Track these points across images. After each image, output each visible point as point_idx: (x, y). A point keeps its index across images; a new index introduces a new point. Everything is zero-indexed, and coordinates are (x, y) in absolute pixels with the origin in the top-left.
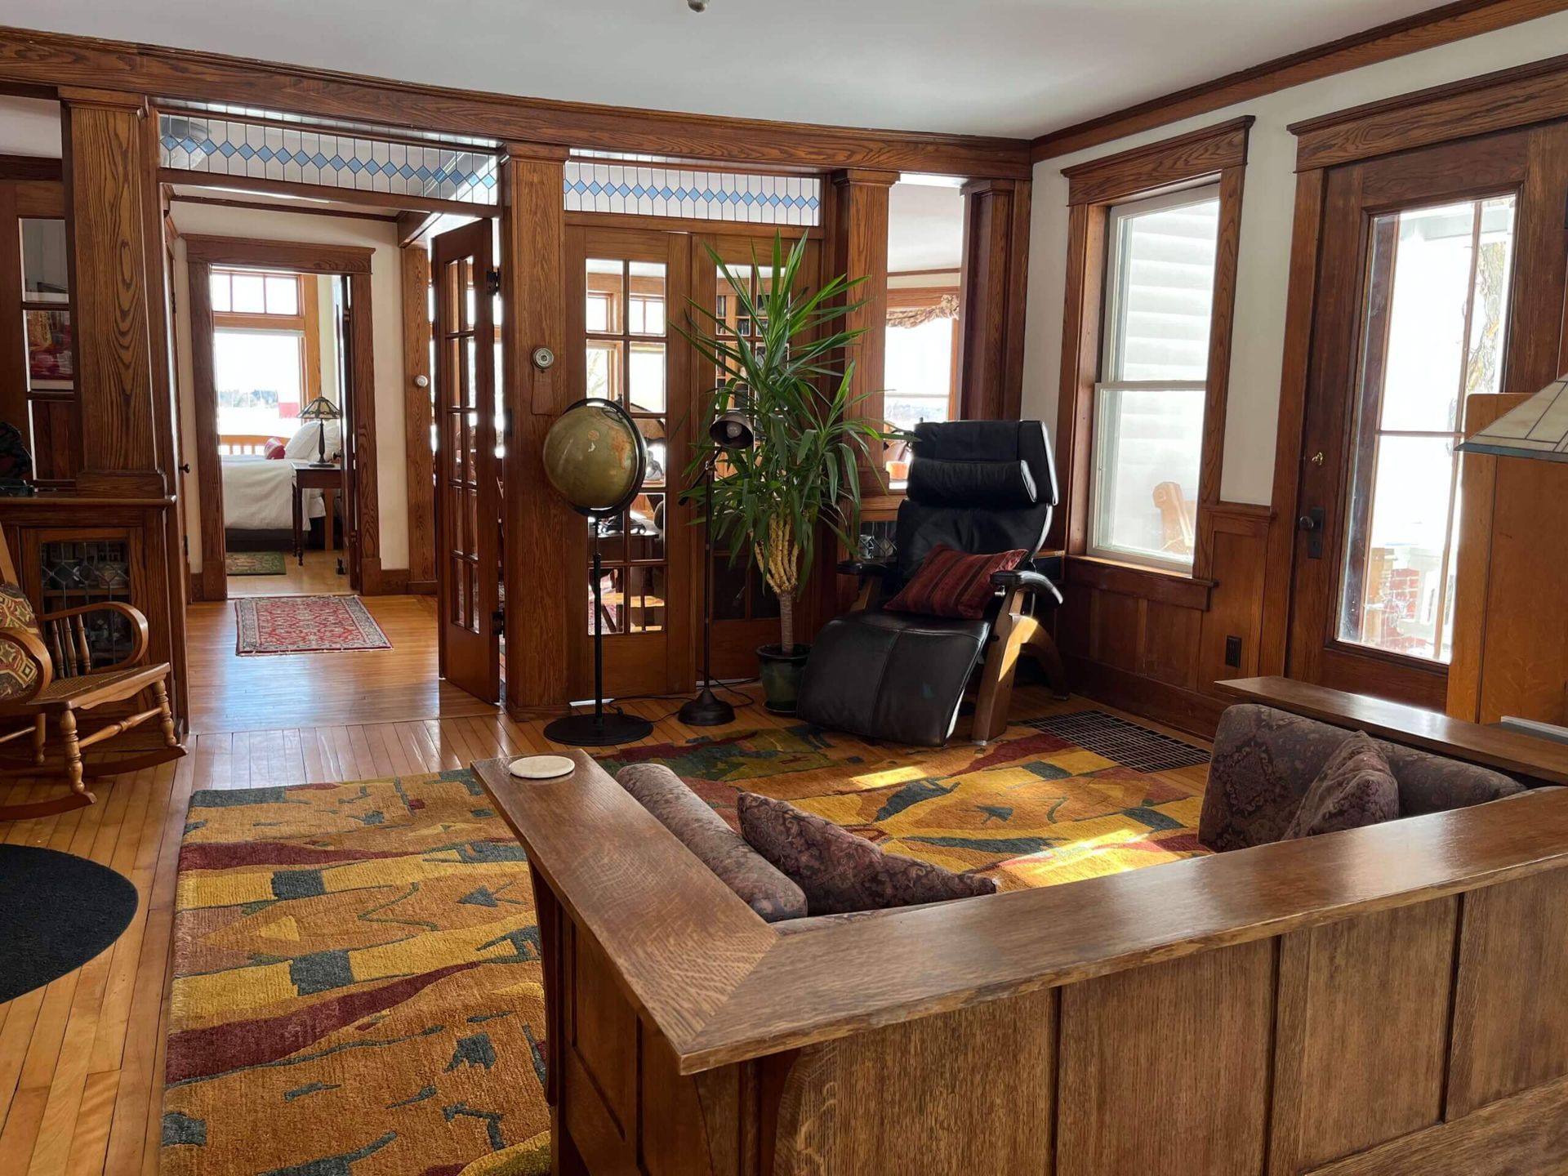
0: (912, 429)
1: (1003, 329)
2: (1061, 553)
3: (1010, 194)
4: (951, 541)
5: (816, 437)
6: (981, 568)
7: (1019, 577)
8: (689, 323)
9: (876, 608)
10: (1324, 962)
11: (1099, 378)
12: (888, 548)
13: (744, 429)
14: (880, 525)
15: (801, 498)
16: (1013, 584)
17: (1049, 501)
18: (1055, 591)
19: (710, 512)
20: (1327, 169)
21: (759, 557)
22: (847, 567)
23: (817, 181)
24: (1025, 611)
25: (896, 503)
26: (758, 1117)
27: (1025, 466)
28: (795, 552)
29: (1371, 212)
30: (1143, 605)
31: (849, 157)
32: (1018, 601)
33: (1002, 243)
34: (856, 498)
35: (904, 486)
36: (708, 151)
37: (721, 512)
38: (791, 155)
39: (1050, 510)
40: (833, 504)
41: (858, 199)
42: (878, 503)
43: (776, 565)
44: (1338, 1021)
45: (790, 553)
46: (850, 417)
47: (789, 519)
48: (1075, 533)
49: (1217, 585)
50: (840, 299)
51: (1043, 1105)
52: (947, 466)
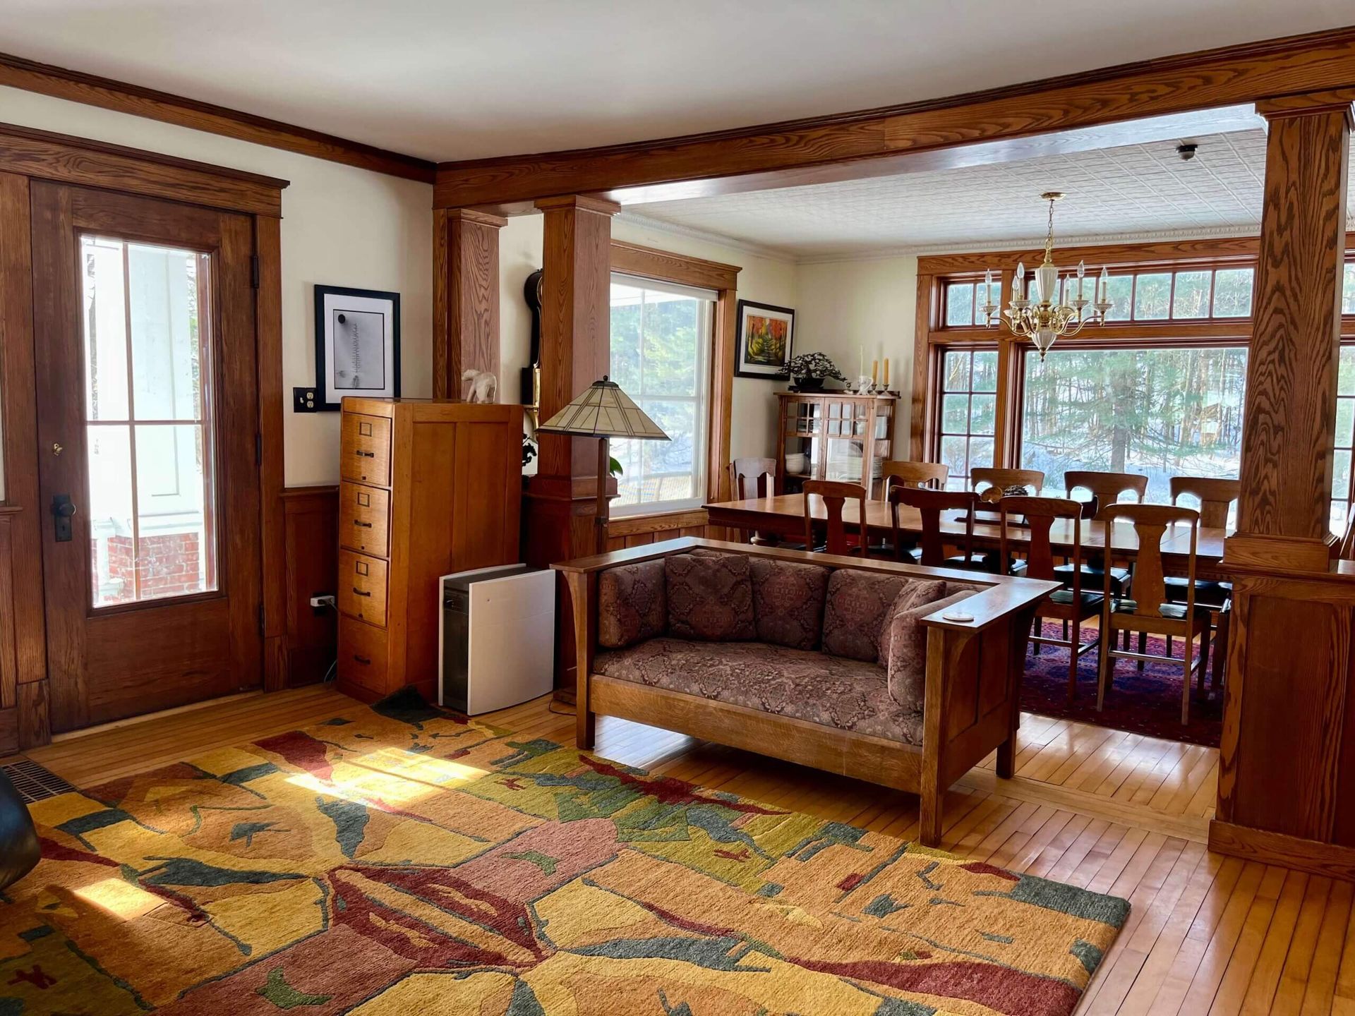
20: (32, 179)
29: (80, 231)
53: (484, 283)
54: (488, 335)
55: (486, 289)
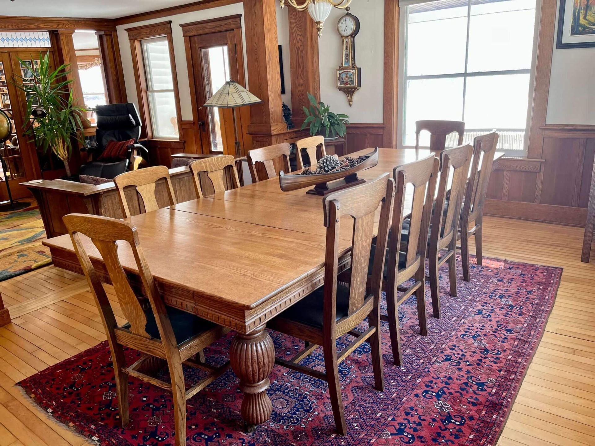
0: (95, 108)
1: (117, 75)
2: (146, 139)
3: (111, 35)
4: (114, 139)
5: (65, 112)
6: (123, 145)
7: (134, 146)
8: (14, 80)
9: (95, 160)
10: (179, 186)
11: (147, 90)
12: (95, 144)
13: (43, 112)
14: (91, 137)
15: (65, 130)
16: (133, 148)
17: (139, 125)
18: (145, 149)
19: (35, 138)
20: (190, 37)
21: (54, 150)
22: (84, 149)
23: (48, 33)
24: (138, 154)
25: (95, 130)
26: (96, 209)
27: (130, 116)
28: (66, 147)
29: (201, 48)
30: (169, 150)
31: (57, 26)
32: (135, 152)
33: (111, 50)
34: (82, 130)
35: (96, 125)
36: (11, 27)
37: (38, 138)
38: (39, 27)
39: (140, 127)
40: (75, 131)
41: (63, 40)
42: (89, 130)
43: (60, 152)
44: (183, 194)
45: (64, 148)
46: (74, 106)
47: (61, 137)
48: (149, 133)
49: (185, 142)
50: (63, 70)
51: (138, 207)
52: (108, 118)
53: (300, 33)
54: (302, 57)
55: (300, 36)
